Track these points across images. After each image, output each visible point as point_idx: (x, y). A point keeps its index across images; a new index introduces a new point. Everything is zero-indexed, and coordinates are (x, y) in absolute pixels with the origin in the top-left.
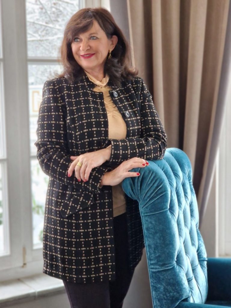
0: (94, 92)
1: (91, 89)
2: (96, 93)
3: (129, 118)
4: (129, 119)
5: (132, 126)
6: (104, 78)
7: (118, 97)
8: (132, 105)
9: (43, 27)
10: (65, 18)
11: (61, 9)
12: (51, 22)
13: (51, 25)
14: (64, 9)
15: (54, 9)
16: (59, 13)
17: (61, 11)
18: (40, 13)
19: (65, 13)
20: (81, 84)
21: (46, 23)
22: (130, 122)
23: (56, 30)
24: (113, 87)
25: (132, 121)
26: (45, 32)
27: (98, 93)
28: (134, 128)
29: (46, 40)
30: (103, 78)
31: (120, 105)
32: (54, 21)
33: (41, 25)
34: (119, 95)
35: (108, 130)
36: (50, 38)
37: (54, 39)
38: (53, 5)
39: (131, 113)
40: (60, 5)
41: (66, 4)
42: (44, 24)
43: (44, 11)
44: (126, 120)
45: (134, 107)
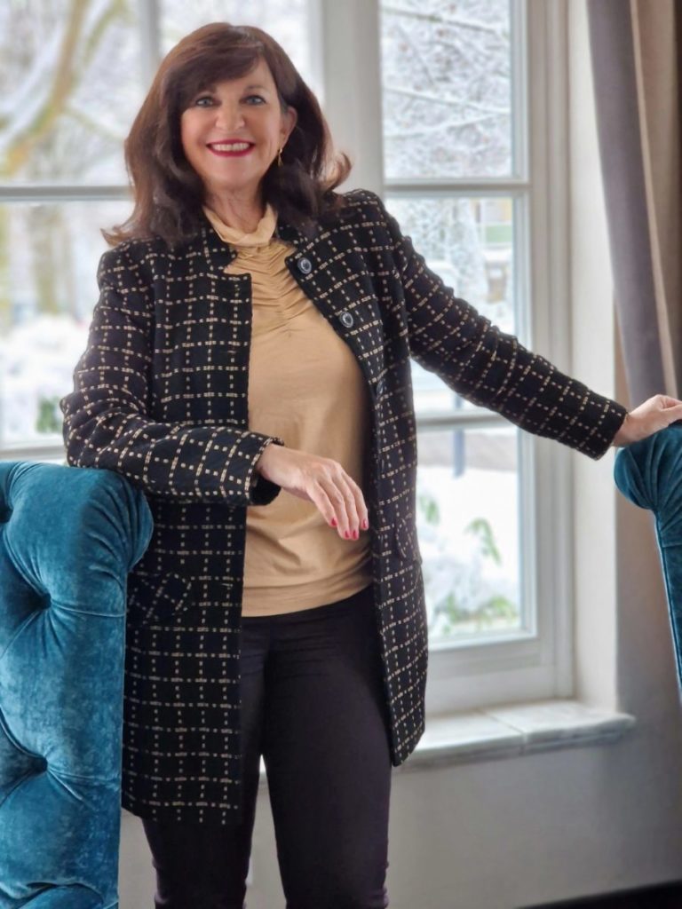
0: (228, 276)
1: (221, 268)
2: (230, 279)
3: (354, 328)
4: (354, 333)
5: (367, 350)
6: (263, 221)
7: (312, 272)
8: (358, 284)
9: (407, 100)
10: (469, 71)
11: (458, 44)
12: (430, 83)
13: (429, 94)
14: (469, 45)
15: (438, 49)
16: (453, 58)
17: (457, 52)
18: (399, 60)
19: (469, 55)
20: (194, 254)
21: (418, 88)
22: (359, 340)
23: (444, 107)
24: (296, 242)
25: (363, 335)
26: (410, 113)
27: (238, 279)
28: (371, 353)
29: (417, 136)
30: (259, 221)
31: (321, 297)
32: (440, 80)
33: (401, 94)
34: (315, 265)
35: (246, 398)
36: (427, 130)
37: (437, 133)
38: (437, 37)
39: (357, 313)
40: (455, 35)
41: (472, 32)
42: (410, 90)
43: (410, 52)
44: (347, 335)
45: (362, 292)
